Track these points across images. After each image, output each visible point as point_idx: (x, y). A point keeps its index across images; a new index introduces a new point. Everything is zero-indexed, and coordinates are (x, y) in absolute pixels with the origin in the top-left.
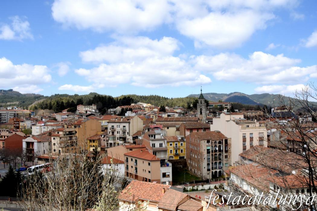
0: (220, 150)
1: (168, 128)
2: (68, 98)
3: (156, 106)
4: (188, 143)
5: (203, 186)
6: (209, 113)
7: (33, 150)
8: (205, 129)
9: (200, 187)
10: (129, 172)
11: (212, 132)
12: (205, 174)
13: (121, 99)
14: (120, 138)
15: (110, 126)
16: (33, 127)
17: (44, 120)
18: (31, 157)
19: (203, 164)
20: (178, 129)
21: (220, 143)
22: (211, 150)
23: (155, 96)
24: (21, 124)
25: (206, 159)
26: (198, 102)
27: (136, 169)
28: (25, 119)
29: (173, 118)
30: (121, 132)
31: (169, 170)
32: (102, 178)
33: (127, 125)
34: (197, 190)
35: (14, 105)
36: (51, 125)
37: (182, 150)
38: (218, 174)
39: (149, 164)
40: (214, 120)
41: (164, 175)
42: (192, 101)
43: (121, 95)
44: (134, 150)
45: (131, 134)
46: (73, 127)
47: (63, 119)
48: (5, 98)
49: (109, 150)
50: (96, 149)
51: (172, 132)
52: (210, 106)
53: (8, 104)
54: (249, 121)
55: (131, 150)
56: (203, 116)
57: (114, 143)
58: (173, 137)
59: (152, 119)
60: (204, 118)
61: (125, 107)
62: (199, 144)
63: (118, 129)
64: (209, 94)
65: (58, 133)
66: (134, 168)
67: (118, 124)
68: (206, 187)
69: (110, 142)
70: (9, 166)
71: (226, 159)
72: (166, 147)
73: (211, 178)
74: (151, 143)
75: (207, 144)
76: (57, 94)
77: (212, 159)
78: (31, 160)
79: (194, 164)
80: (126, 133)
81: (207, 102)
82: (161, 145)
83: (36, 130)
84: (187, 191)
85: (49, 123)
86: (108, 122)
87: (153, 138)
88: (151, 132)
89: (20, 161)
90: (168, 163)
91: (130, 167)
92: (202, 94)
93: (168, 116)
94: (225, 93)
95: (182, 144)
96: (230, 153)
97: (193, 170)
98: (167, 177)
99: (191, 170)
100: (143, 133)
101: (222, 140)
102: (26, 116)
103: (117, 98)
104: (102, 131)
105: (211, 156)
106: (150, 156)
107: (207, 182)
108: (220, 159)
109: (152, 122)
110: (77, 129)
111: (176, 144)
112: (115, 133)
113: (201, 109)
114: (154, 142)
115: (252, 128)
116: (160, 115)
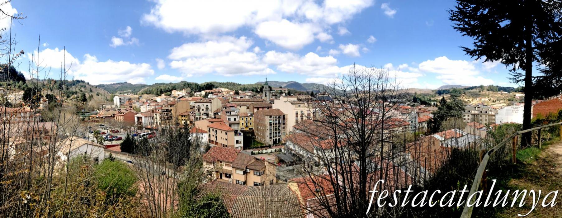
0: (279, 123)
1: (240, 107)
2: (165, 86)
3: (232, 90)
4: (255, 118)
5: (266, 150)
6: (272, 95)
7: (142, 122)
8: (268, 108)
9: (264, 151)
10: (211, 139)
11: (274, 109)
12: (268, 141)
13: (204, 85)
14: (204, 114)
15: (196, 105)
16: (141, 107)
17: (148, 102)
18: (141, 127)
19: (267, 133)
20: (248, 108)
21: (279, 117)
22: (272, 123)
23: (231, 82)
24: (133, 105)
25: (269, 130)
26: (264, 88)
27: (216, 137)
28: (135, 102)
29: (245, 100)
30: (205, 110)
31: (241, 138)
32: (189, 144)
33: (209, 104)
34: (262, 153)
35: (129, 92)
36: (154, 105)
37: (251, 123)
38: (277, 141)
39: (226, 134)
40: (276, 101)
41: (237, 142)
42: (260, 87)
43: (205, 82)
44: (214, 123)
45: (213, 111)
46: (169, 106)
47: (162, 101)
48: (123, 88)
49: (196, 123)
50: (186, 122)
51: (243, 110)
52: (273, 91)
53: (125, 91)
54: (301, 102)
55: (212, 122)
56: (266, 98)
57: (200, 118)
58: (244, 113)
59: (229, 100)
60: (268, 100)
61: (208, 91)
62: (264, 119)
63: (202, 107)
64: (272, 82)
65: (159, 110)
66: (215, 137)
67: (203, 104)
68: (269, 150)
69: (196, 117)
70: (127, 132)
71: (283, 130)
72: (239, 121)
73: (272, 143)
74: (228, 117)
75: (270, 119)
76: (157, 83)
77: (273, 130)
78: (140, 129)
79: (260, 133)
80: (209, 110)
81: (270, 88)
82: (235, 119)
83: (143, 109)
84: (254, 154)
85: (152, 104)
86: (195, 103)
87: (229, 114)
88: (228, 110)
89: (134, 129)
90: (240, 132)
91: (211, 136)
92: (266, 82)
93: (241, 98)
94: (284, 81)
95: (251, 119)
96: (287, 125)
97: (259, 138)
98: (240, 143)
99: (258, 138)
100: (222, 110)
101: (281, 116)
102: (136, 99)
103: (202, 84)
104: (191, 109)
105: (272, 128)
106: (227, 127)
107: (270, 147)
108: (279, 130)
109: (228, 102)
110: (172, 108)
111: (247, 119)
112: (201, 110)
113: (266, 93)
114: (230, 117)
115: (303, 107)
116: (235, 97)
